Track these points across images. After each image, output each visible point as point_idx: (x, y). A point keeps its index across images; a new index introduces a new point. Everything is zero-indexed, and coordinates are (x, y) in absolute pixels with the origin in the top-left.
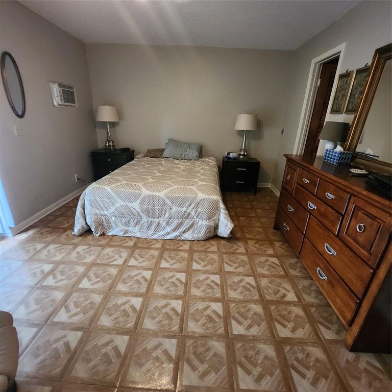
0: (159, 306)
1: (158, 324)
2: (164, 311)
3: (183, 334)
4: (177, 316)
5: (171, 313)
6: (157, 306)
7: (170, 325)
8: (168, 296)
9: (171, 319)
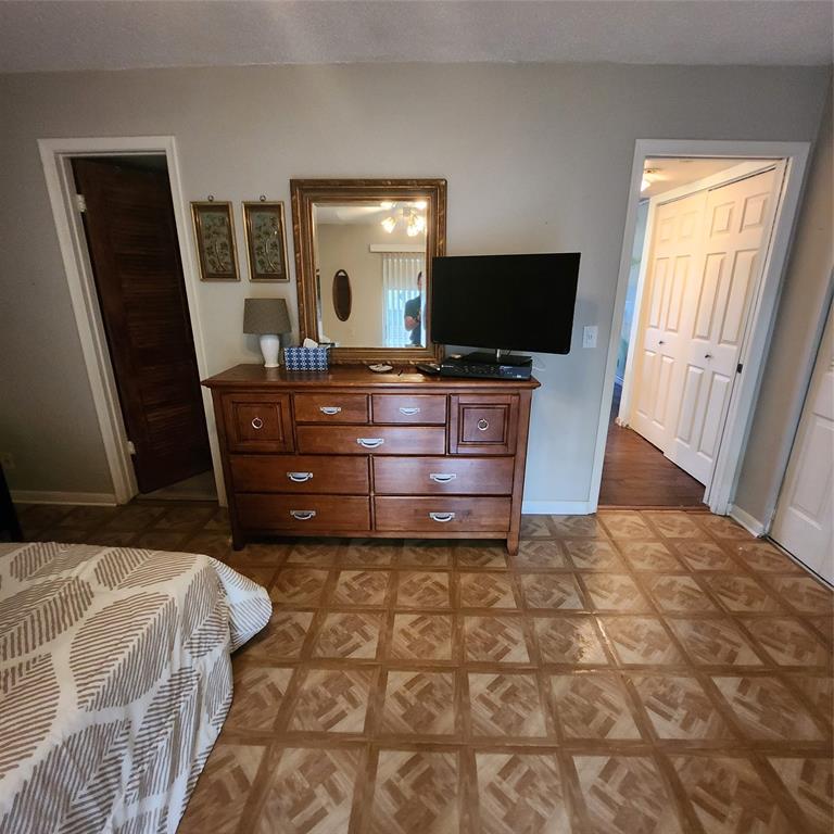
0: (501, 812)
1: (552, 806)
2: (513, 796)
3: (556, 745)
4: (519, 761)
5: (516, 777)
6: (506, 819)
7: (544, 776)
8: (467, 793)
9: (530, 775)
